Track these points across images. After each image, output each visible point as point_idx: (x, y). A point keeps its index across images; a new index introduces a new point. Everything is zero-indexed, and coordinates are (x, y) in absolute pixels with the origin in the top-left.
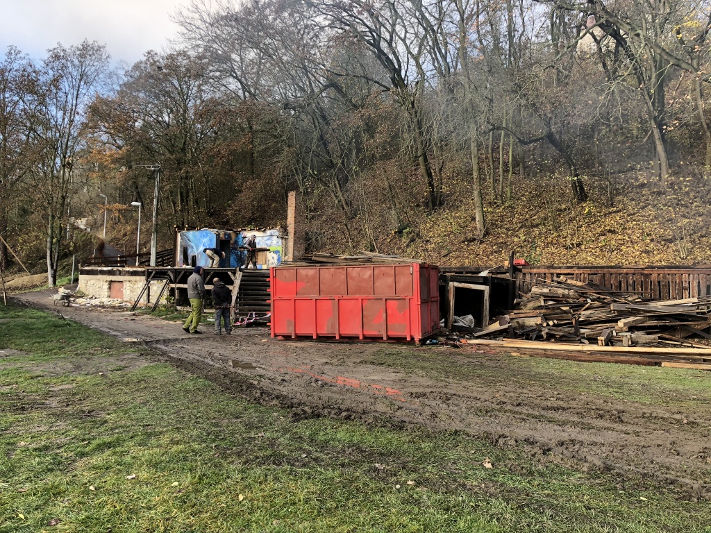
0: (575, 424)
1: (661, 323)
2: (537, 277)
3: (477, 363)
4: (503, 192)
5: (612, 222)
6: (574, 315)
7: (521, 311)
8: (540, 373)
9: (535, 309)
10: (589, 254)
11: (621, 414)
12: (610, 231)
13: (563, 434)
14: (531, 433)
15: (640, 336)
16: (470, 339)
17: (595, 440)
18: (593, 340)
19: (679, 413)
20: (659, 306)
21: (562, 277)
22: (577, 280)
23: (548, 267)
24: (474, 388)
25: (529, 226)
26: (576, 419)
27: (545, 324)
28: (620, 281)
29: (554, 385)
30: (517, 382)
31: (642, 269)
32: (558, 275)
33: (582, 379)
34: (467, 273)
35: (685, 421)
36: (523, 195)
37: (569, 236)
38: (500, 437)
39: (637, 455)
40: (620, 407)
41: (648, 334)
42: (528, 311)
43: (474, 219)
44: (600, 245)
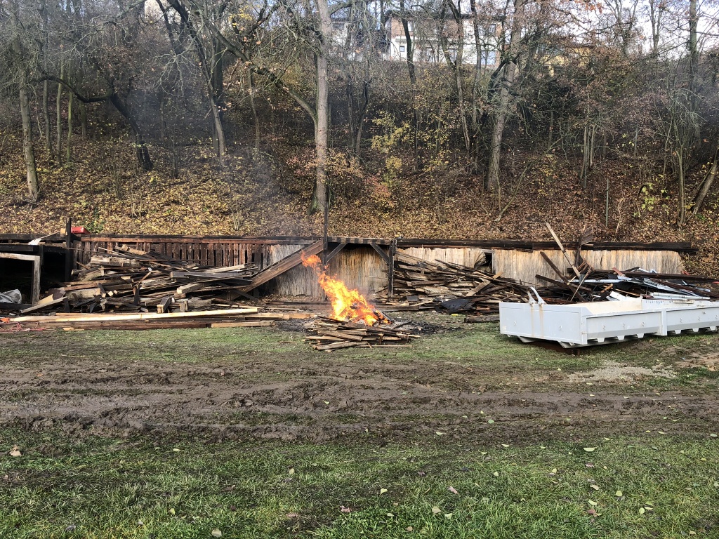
0: (123, 393)
1: (215, 288)
2: (98, 246)
3: (19, 343)
4: (61, 152)
5: (176, 193)
6: (135, 284)
7: (78, 283)
8: (93, 346)
9: (94, 279)
10: (154, 223)
11: (169, 376)
12: (174, 202)
13: (109, 404)
14: (74, 409)
15: (196, 301)
16: (16, 316)
17: (141, 405)
18: (152, 308)
19: (219, 367)
20: (214, 272)
21: (124, 246)
22: (139, 249)
23: (109, 236)
24: (11, 371)
25: (90, 191)
26: (125, 387)
27: (104, 295)
28: (181, 251)
29: (107, 356)
30: (65, 358)
31: (200, 239)
32: (120, 244)
33: (137, 347)
34: (14, 241)
35: (222, 374)
36: (85, 158)
37: (134, 204)
38: (34, 420)
39: (177, 411)
40: (169, 370)
41: (203, 299)
42: (86, 283)
43: (24, 179)
44: (164, 214)
